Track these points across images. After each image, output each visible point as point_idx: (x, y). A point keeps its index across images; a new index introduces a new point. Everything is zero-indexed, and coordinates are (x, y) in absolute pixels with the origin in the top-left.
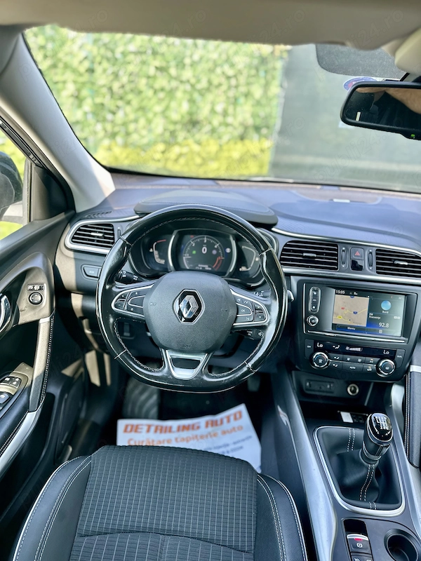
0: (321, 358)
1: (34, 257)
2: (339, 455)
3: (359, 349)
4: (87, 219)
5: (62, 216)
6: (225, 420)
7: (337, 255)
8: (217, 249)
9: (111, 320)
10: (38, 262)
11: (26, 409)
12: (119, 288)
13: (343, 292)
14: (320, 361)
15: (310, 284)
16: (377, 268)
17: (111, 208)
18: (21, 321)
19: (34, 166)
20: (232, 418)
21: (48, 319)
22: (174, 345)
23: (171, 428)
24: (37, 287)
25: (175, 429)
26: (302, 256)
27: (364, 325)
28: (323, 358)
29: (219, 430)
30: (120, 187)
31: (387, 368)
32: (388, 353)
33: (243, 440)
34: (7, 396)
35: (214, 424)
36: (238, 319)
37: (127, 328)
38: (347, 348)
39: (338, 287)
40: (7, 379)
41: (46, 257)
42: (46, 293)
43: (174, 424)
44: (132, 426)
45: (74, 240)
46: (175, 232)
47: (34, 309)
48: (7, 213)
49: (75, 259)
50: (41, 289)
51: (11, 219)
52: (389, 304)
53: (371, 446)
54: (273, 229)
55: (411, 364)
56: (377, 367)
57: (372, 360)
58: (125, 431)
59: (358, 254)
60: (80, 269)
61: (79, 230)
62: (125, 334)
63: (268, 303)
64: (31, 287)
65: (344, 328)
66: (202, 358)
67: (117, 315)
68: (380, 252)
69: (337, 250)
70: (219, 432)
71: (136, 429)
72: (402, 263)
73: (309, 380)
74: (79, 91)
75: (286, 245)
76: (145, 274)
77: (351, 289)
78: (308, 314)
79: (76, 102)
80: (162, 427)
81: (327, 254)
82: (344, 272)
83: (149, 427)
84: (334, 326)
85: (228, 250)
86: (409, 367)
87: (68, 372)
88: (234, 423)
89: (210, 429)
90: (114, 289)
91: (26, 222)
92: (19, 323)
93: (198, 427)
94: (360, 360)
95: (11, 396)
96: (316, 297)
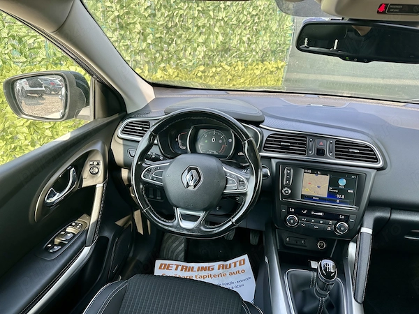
0: (293, 219)
1: (95, 143)
2: (303, 291)
3: (321, 214)
4: (133, 117)
5: (116, 116)
6: (233, 265)
7: (305, 144)
8: (222, 139)
9: (141, 186)
10: (98, 146)
11: (84, 244)
12: (147, 164)
13: (310, 171)
14: (292, 221)
15: (285, 165)
16: (336, 154)
17: (150, 111)
18: (84, 185)
19: (96, 82)
20: (238, 264)
21: (102, 185)
22: (181, 204)
23: (193, 268)
24: (95, 163)
25: (196, 269)
26: (280, 145)
27: (326, 196)
28: (294, 220)
29: (227, 272)
30: (158, 96)
31: (342, 229)
32: (343, 217)
33: (244, 280)
34: (72, 235)
35: (224, 267)
36: (227, 188)
37: (151, 192)
38: (313, 213)
39: (306, 168)
40: (74, 224)
41: (104, 143)
42: (101, 167)
43: (195, 265)
44: (165, 265)
45: (124, 132)
46: (192, 127)
47: (93, 177)
48: (81, 113)
49: (124, 145)
50: (98, 164)
51: (84, 117)
52: (345, 181)
53: (321, 283)
54: (260, 125)
55: (362, 226)
56: (335, 227)
57: (331, 222)
58: (160, 268)
59: (321, 144)
60: (126, 151)
61: (127, 125)
62: (150, 196)
63: (248, 177)
64: (91, 163)
65: (310, 198)
66: (201, 214)
67: (145, 183)
68: (338, 142)
69: (306, 141)
70: (228, 274)
71: (168, 267)
72: (356, 151)
73: (289, 237)
74: (144, 29)
75: (269, 137)
76: (169, 156)
77: (315, 169)
78: (283, 187)
79: (142, 37)
80: (187, 267)
81: (300, 144)
82: (311, 157)
83: (177, 266)
84: (303, 196)
85: (230, 140)
86: (360, 229)
87: (120, 223)
88: (239, 268)
89: (221, 271)
90: (144, 165)
91: (92, 119)
92: (83, 186)
93: (213, 269)
94: (321, 222)
95: (74, 235)
96: (288, 174)
